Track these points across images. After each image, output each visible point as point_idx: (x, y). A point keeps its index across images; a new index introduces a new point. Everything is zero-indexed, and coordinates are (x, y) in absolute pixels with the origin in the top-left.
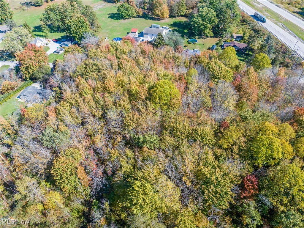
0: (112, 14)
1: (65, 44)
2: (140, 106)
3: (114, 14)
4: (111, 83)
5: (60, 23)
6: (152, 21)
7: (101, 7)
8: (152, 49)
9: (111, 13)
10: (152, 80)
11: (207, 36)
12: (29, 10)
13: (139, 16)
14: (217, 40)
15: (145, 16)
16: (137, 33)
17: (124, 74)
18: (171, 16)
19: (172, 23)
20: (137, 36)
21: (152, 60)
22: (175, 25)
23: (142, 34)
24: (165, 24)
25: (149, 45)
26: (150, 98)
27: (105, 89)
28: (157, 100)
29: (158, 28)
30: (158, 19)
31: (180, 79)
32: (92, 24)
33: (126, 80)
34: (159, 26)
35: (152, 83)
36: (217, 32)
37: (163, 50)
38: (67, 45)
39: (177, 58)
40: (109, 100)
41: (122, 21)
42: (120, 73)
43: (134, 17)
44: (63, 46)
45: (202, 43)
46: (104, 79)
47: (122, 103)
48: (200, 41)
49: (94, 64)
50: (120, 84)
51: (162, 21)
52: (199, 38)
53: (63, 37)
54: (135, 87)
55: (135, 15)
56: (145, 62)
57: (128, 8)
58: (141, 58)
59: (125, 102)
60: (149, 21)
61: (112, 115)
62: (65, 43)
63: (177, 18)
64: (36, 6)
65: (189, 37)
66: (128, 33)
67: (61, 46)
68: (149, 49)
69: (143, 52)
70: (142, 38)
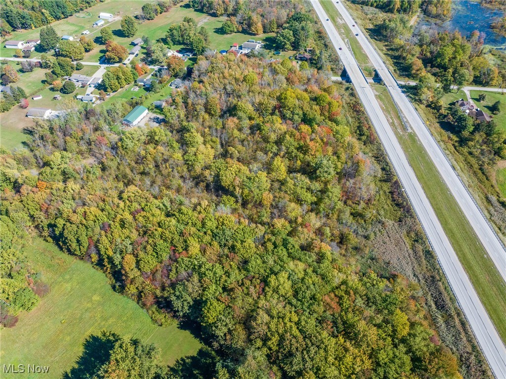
0: (216, 29)
1: (187, 55)
2: (240, 84)
3: (219, 29)
4: (226, 74)
5: (180, 39)
6: (249, 36)
7: (206, 21)
8: (247, 59)
9: (216, 27)
10: (246, 73)
11: (288, 50)
12: (144, 23)
13: (238, 32)
14: (295, 52)
15: (244, 32)
16: (237, 47)
17: (232, 71)
18: (264, 32)
19: (265, 38)
20: (237, 49)
21: (246, 64)
22: (267, 40)
23: (241, 48)
24: (259, 39)
25: (246, 56)
26: (244, 80)
27: (224, 77)
28: (247, 81)
29: (253, 42)
30: (254, 35)
31: (259, 74)
32: (206, 40)
33: (234, 73)
34: (254, 41)
35: (246, 75)
36: (296, 46)
37: (253, 60)
38: (189, 56)
39: (260, 64)
40: (227, 81)
41: (225, 36)
42: (230, 70)
43: (235, 32)
44: (185, 56)
45: (283, 55)
46: (223, 73)
47: (232, 83)
48: (282, 53)
49: (217, 67)
50: (230, 75)
51: (257, 36)
52: (282, 51)
53: (183, 49)
54: (238, 76)
55: (236, 30)
56: (242, 66)
57: (230, 26)
58: (241, 64)
59: (233, 82)
60: (247, 36)
61: (228, 87)
62: (187, 53)
63: (270, 34)
64: (149, 19)
65: (275, 50)
66: (231, 47)
67: (184, 55)
68: (246, 58)
69: (242, 61)
70: (241, 51)
